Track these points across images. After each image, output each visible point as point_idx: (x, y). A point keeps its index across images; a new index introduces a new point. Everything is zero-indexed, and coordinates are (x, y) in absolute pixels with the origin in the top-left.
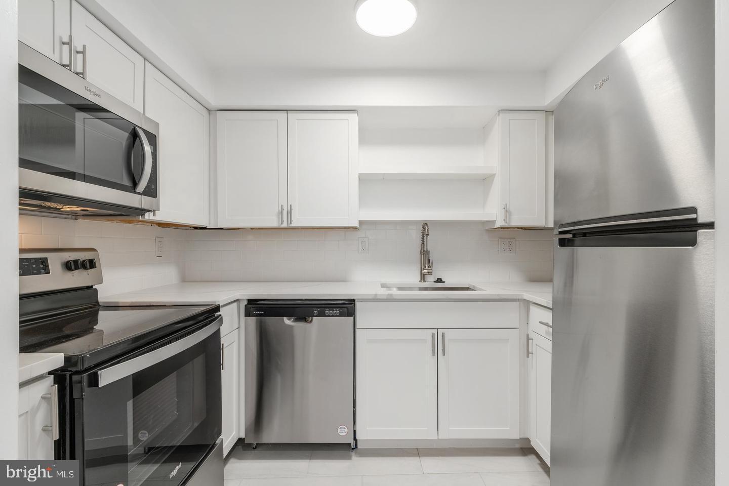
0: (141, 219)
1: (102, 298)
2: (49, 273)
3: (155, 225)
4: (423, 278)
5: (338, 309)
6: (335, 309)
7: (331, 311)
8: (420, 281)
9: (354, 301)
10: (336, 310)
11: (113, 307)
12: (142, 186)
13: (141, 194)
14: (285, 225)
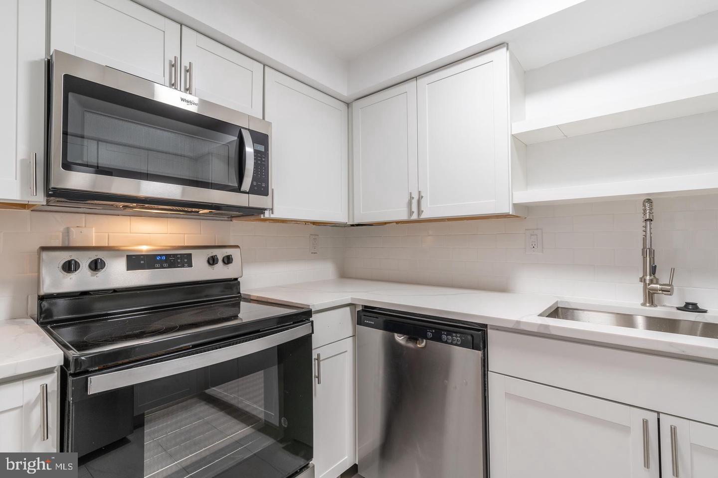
0: (262, 217)
1: (244, 290)
2: (192, 266)
3: (309, 223)
4: (650, 298)
5: (458, 335)
6: (454, 335)
7: (450, 337)
8: (644, 304)
9: (486, 326)
10: (456, 337)
11: (249, 300)
12: (247, 184)
13: (248, 193)
14: (415, 217)
